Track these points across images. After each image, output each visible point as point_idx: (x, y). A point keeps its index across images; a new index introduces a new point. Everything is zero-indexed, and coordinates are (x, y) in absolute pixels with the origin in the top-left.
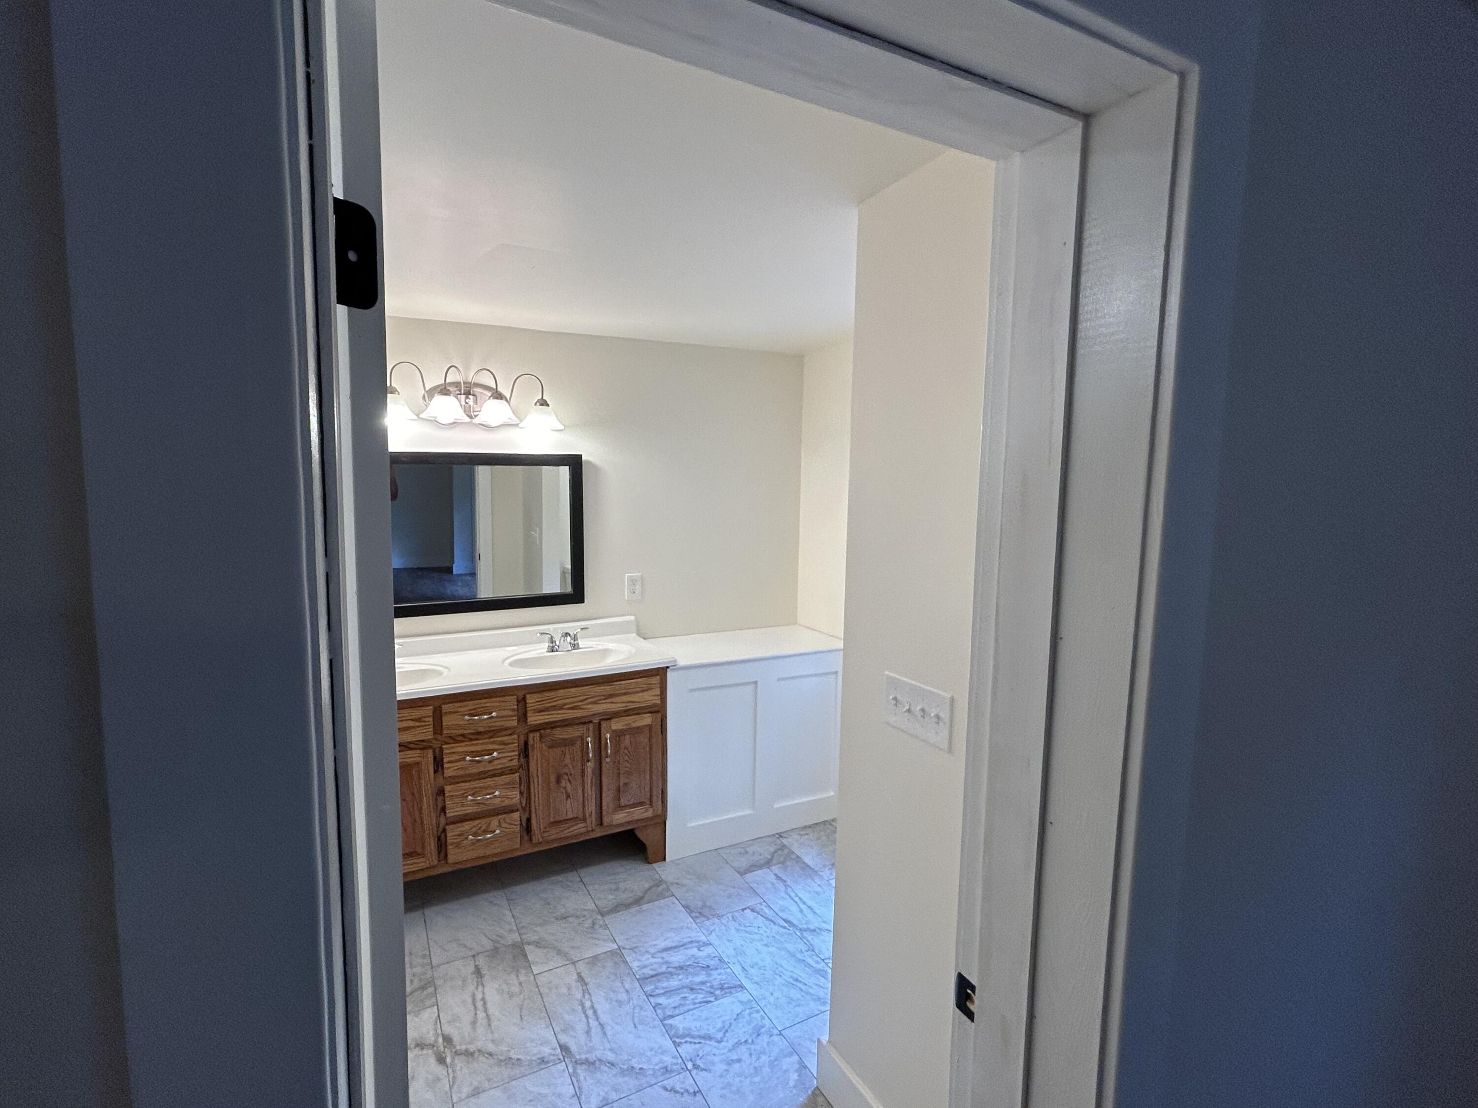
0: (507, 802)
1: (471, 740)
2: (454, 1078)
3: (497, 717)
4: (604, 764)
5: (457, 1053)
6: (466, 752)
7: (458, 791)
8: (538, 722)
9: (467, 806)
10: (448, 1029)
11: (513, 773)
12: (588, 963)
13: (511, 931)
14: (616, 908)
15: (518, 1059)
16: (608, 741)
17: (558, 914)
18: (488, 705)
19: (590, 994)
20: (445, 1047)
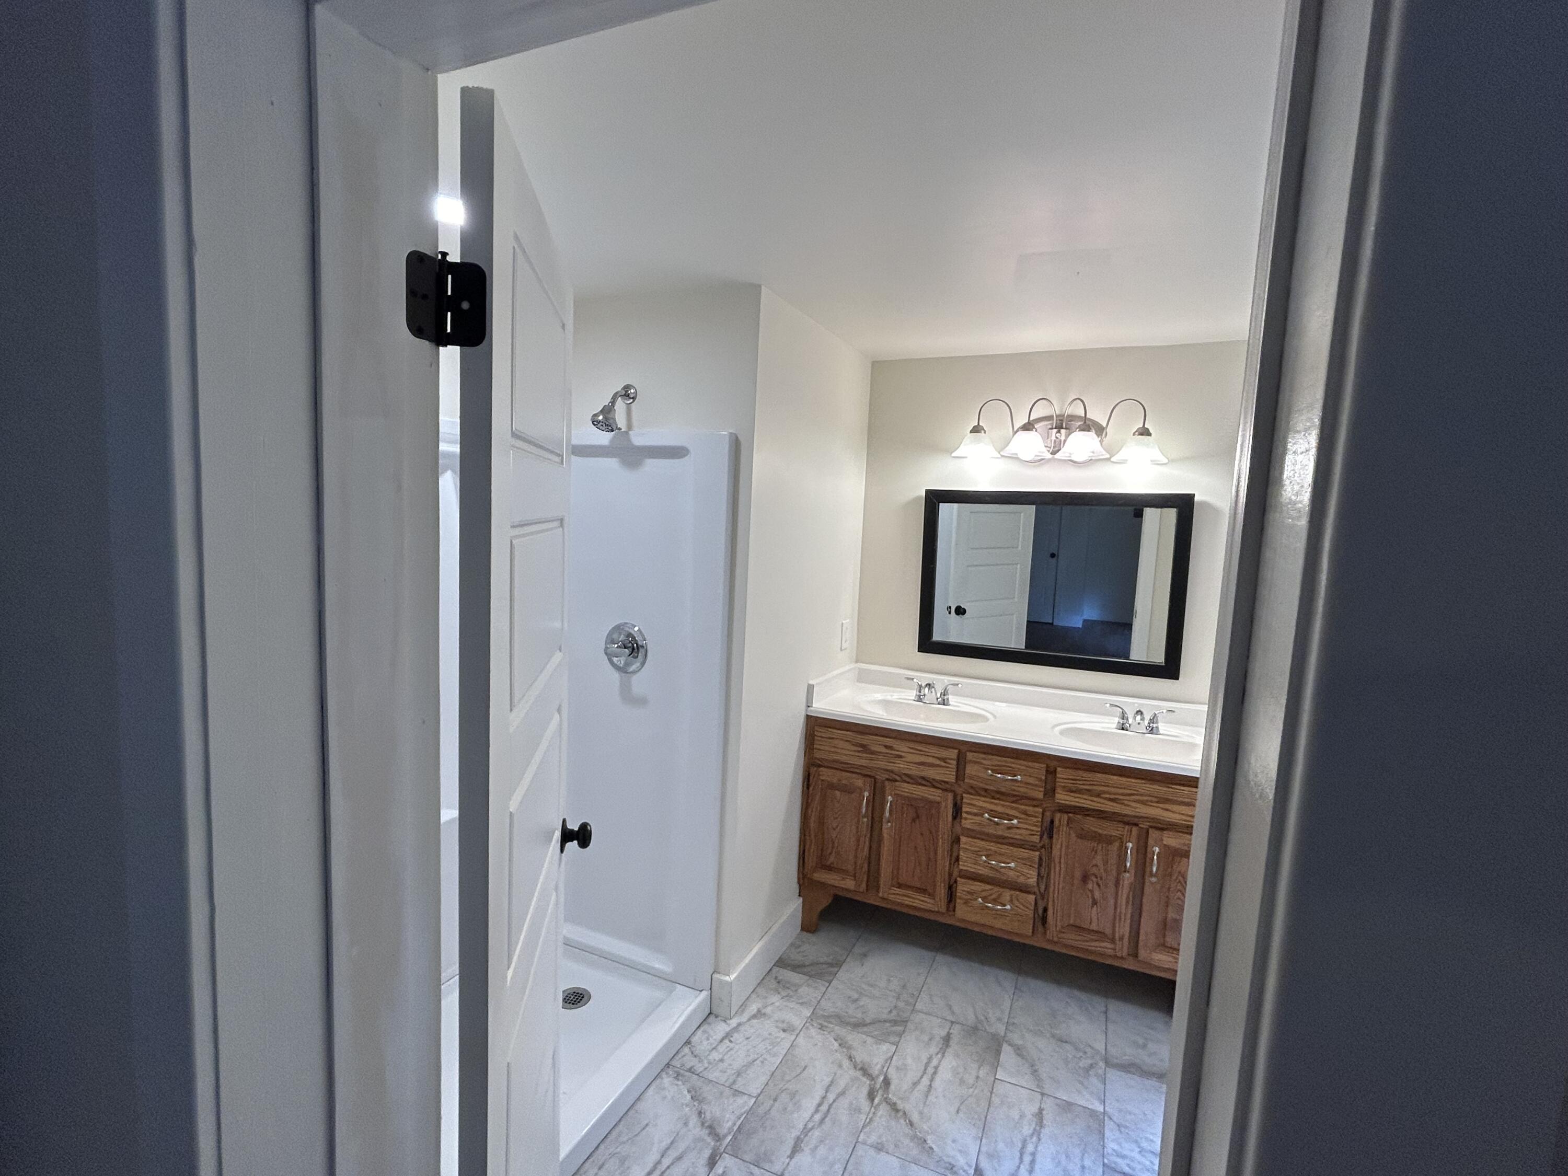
0: (1022, 880)
1: (993, 798)
2: (871, 1120)
3: (1021, 782)
4: (1147, 884)
5: (886, 1100)
6: (985, 808)
7: (971, 846)
8: (1067, 803)
9: (980, 865)
10: (892, 1073)
11: (1033, 850)
12: (1057, 1105)
13: (999, 1019)
14: (1129, 1068)
15: (931, 1148)
16: (1155, 857)
17: (1058, 1032)
18: (1013, 765)
19: (1039, 1140)
20: (881, 1087)
